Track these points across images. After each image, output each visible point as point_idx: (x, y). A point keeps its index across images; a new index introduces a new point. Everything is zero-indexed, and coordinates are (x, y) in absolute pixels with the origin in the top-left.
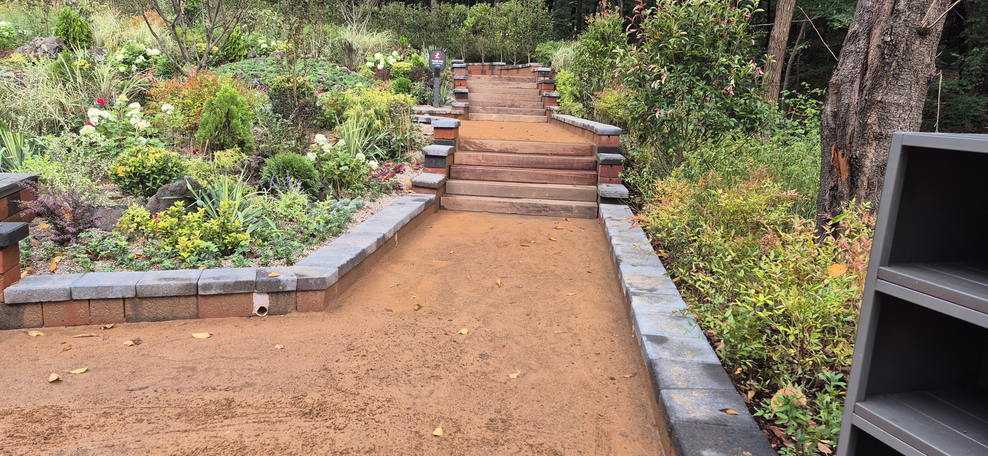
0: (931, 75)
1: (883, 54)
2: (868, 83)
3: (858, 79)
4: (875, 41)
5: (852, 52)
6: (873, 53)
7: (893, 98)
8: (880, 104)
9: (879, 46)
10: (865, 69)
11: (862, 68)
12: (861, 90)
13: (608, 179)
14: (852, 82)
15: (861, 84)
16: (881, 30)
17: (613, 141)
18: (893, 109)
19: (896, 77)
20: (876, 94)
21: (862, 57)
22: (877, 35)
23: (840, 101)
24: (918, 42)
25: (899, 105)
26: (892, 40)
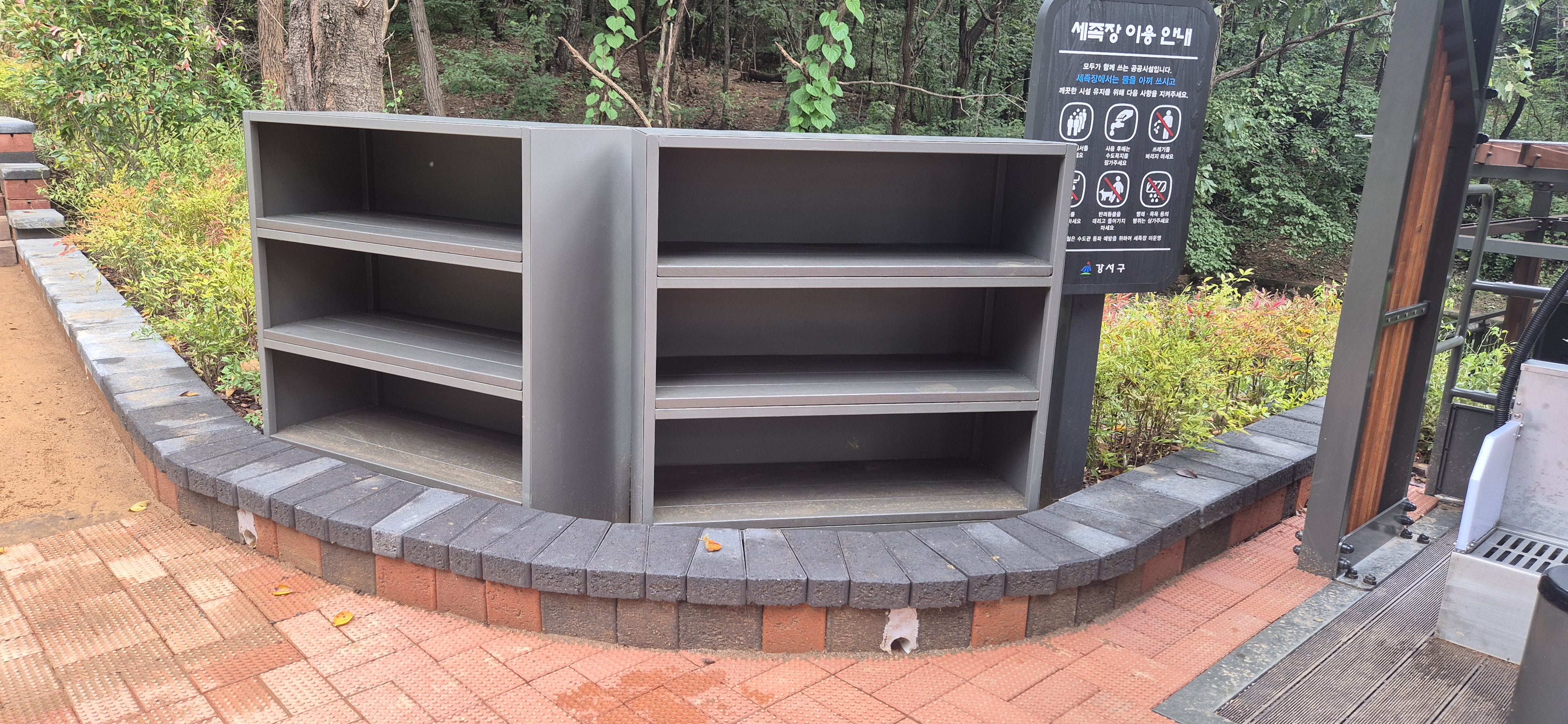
0: (380, 57)
1: (325, 33)
2: (319, 63)
3: (308, 59)
4: (316, 18)
5: (296, 28)
6: (316, 32)
7: (344, 80)
8: (334, 87)
9: (320, 24)
10: (312, 49)
11: (309, 48)
12: (313, 70)
13: (25, 202)
14: (303, 63)
15: (312, 65)
16: (319, 6)
17: (21, 143)
18: (348, 92)
19: (344, 58)
20: (328, 76)
21: (307, 35)
22: (316, 12)
23: (296, 83)
24: (357, 22)
25: (353, 88)
26: (331, 19)
